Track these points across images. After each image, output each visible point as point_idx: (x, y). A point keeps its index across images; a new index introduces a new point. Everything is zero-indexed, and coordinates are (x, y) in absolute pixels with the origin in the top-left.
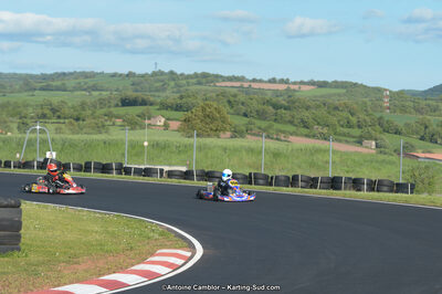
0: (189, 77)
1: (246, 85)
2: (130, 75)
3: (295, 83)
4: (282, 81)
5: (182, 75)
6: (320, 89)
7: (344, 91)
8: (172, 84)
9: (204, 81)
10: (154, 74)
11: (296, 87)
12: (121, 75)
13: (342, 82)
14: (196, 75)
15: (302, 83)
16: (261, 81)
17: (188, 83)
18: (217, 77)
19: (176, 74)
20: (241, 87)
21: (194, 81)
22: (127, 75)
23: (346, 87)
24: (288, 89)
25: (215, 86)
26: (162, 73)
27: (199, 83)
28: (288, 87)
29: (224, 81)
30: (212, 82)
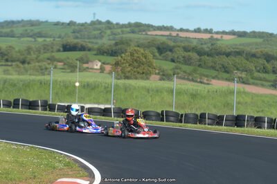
0: (124, 26)
1: (174, 34)
2: (71, 24)
4: (206, 31)
5: (117, 24)
7: (261, 40)
8: (109, 32)
9: (136, 29)
10: (93, 23)
12: (63, 24)
14: (130, 25)
16: (187, 31)
17: (122, 32)
18: (149, 27)
19: (112, 23)
20: (170, 35)
21: (128, 29)
22: (69, 24)
24: (211, 38)
25: (146, 34)
26: (99, 22)
27: (133, 32)
28: (212, 37)
29: (154, 30)
30: (144, 31)
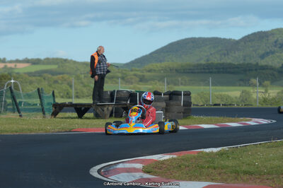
3: (11, 62)
6: (34, 66)
11: (12, 65)
13: (53, 59)
15: (18, 61)
23: (57, 64)
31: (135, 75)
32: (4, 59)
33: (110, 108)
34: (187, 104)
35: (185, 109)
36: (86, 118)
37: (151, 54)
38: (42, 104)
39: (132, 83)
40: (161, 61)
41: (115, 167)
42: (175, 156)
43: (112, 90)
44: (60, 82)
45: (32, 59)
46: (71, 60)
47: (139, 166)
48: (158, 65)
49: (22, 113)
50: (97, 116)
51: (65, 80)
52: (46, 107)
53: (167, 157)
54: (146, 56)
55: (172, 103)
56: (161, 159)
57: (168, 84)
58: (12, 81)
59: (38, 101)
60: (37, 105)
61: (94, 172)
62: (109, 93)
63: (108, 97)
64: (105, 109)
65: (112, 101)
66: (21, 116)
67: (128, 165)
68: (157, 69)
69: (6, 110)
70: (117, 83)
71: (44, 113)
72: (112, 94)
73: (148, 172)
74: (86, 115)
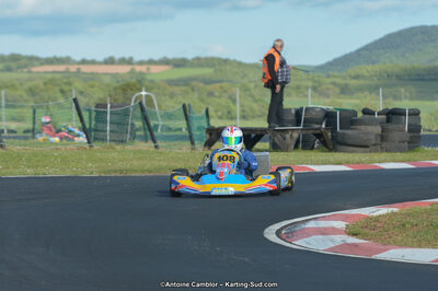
1: (73, 68)
3: (141, 63)
4: (123, 61)
6: (176, 70)
7: (211, 71)
9: (13, 65)
11: (143, 69)
13: (206, 59)
15: (151, 62)
16: (93, 62)
18: (33, 60)
20: (67, 71)
21: (1, 66)
23: (213, 66)
24: (132, 72)
25: (30, 72)
27: (9, 69)
28: (133, 70)
29: (42, 64)
30: (26, 66)
31: (334, 84)
32: (131, 59)
33: (295, 135)
34: (415, 128)
35: (411, 137)
36: (259, 151)
37: (358, 51)
38: (189, 128)
39: (328, 97)
40: (373, 63)
41: (303, 226)
42: (395, 210)
43: (298, 107)
44: (217, 94)
45: (174, 59)
46: (235, 61)
47: (340, 225)
48: (370, 67)
49: (159, 143)
50: (275, 147)
51: (225, 91)
52: (196, 133)
53: (383, 211)
54: (351, 54)
55: (390, 126)
56: (374, 214)
57: (385, 97)
58: (144, 93)
59: (182, 124)
60: (181, 129)
61: (270, 233)
62: (293, 112)
63: (292, 117)
64: (288, 136)
65: (298, 123)
66: (156, 147)
67: (323, 224)
68: (367, 74)
69: (134, 137)
70: (306, 96)
71: (193, 143)
72: (298, 113)
73: (355, 235)
74: (259, 145)
